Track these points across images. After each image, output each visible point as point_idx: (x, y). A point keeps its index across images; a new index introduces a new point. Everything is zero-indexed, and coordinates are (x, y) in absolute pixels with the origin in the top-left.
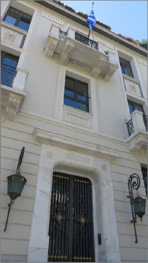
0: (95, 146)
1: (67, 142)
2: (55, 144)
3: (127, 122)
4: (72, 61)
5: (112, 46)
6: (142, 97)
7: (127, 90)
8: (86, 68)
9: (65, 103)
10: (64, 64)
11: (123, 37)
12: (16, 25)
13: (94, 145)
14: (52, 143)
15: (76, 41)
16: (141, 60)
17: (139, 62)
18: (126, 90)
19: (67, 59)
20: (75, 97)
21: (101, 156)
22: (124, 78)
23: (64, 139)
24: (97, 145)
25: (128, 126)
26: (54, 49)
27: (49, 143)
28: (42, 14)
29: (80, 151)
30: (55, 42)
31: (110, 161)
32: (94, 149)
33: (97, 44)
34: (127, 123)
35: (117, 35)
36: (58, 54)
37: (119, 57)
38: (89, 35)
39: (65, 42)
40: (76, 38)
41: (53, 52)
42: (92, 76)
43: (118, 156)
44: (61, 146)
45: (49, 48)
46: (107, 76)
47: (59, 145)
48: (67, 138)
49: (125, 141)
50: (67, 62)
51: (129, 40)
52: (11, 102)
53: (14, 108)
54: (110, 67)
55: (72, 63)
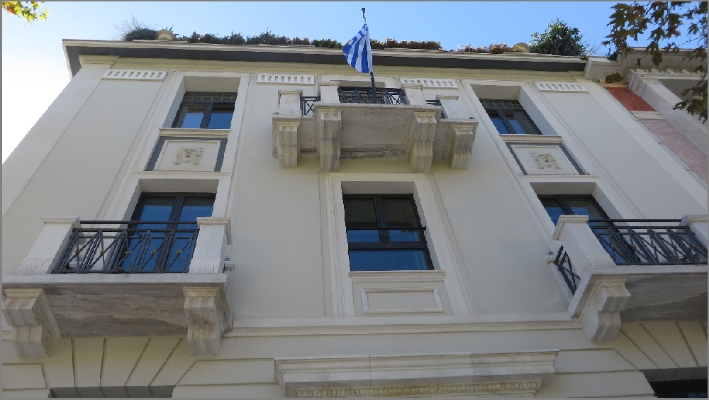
0: (469, 361)
1: (376, 376)
2: (343, 393)
3: (554, 257)
4: (354, 155)
5: (453, 81)
6: (581, 172)
7: (528, 171)
8: (395, 158)
9: (355, 266)
10: (333, 169)
11: (480, 51)
12: (205, 124)
13: (462, 361)
14: (334, 392)
15: (344, 104)
16: (544, 83)
17: (543, 91)
18: (525, 173)
19: (334, 156)
20: (384, 238)
21: (498, 387)
22: (508, 144)
23: (366, 367)
24: (472, 356)
25: (561, 269)
26: (295, 143)
27: (324, 393)
28: (260, 80)
29: (427, 389)
30: (291, 127)
31: (534, 394)
32: (469, 372)
33: (400, 92)
34: (556, 262)
35: (461, 52)
36: (310, 151)
37: (481, 100)
38: (373, 79)
39: (315, 117)
40: (342, 99)
41: (295, 152)
42: (416, 171)
43: (551, 369)
44: (362, 392)
45: (283, 145)
46: (455, 156)
47: (358, 392)
48: (373, 363)
49: (567, 316)
50: (338, 163)
51: (498, 50)
52: (192, 312)
53: (206, 324)
54: (455, 132)
55: (356, 158)
